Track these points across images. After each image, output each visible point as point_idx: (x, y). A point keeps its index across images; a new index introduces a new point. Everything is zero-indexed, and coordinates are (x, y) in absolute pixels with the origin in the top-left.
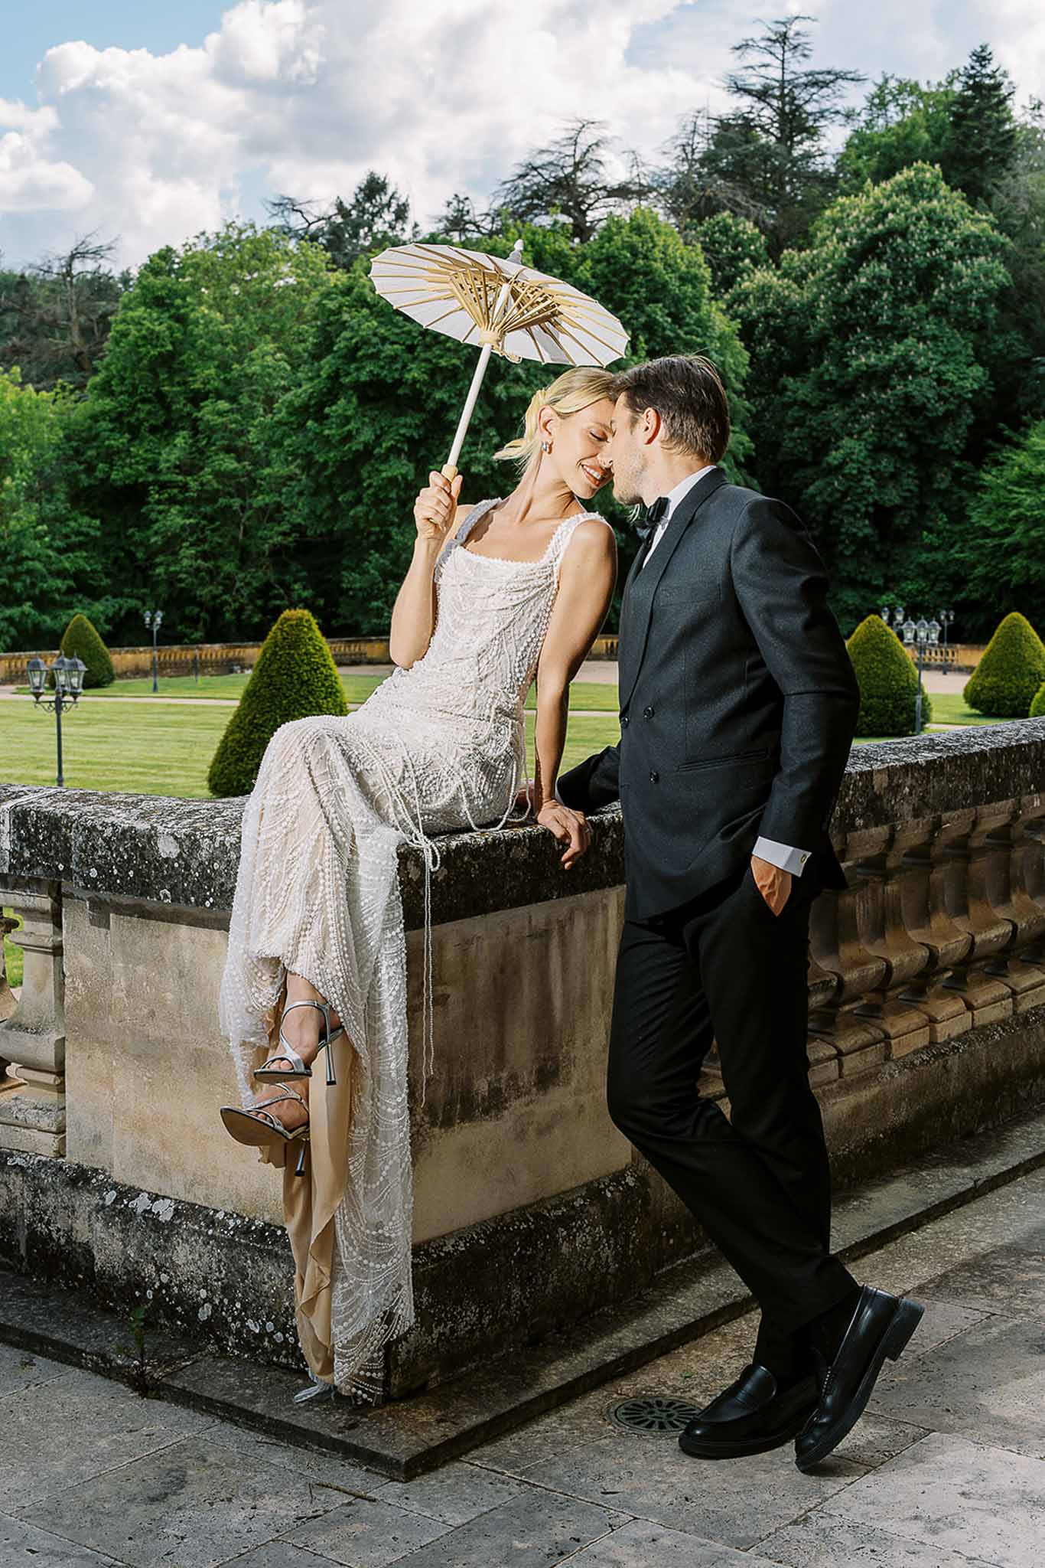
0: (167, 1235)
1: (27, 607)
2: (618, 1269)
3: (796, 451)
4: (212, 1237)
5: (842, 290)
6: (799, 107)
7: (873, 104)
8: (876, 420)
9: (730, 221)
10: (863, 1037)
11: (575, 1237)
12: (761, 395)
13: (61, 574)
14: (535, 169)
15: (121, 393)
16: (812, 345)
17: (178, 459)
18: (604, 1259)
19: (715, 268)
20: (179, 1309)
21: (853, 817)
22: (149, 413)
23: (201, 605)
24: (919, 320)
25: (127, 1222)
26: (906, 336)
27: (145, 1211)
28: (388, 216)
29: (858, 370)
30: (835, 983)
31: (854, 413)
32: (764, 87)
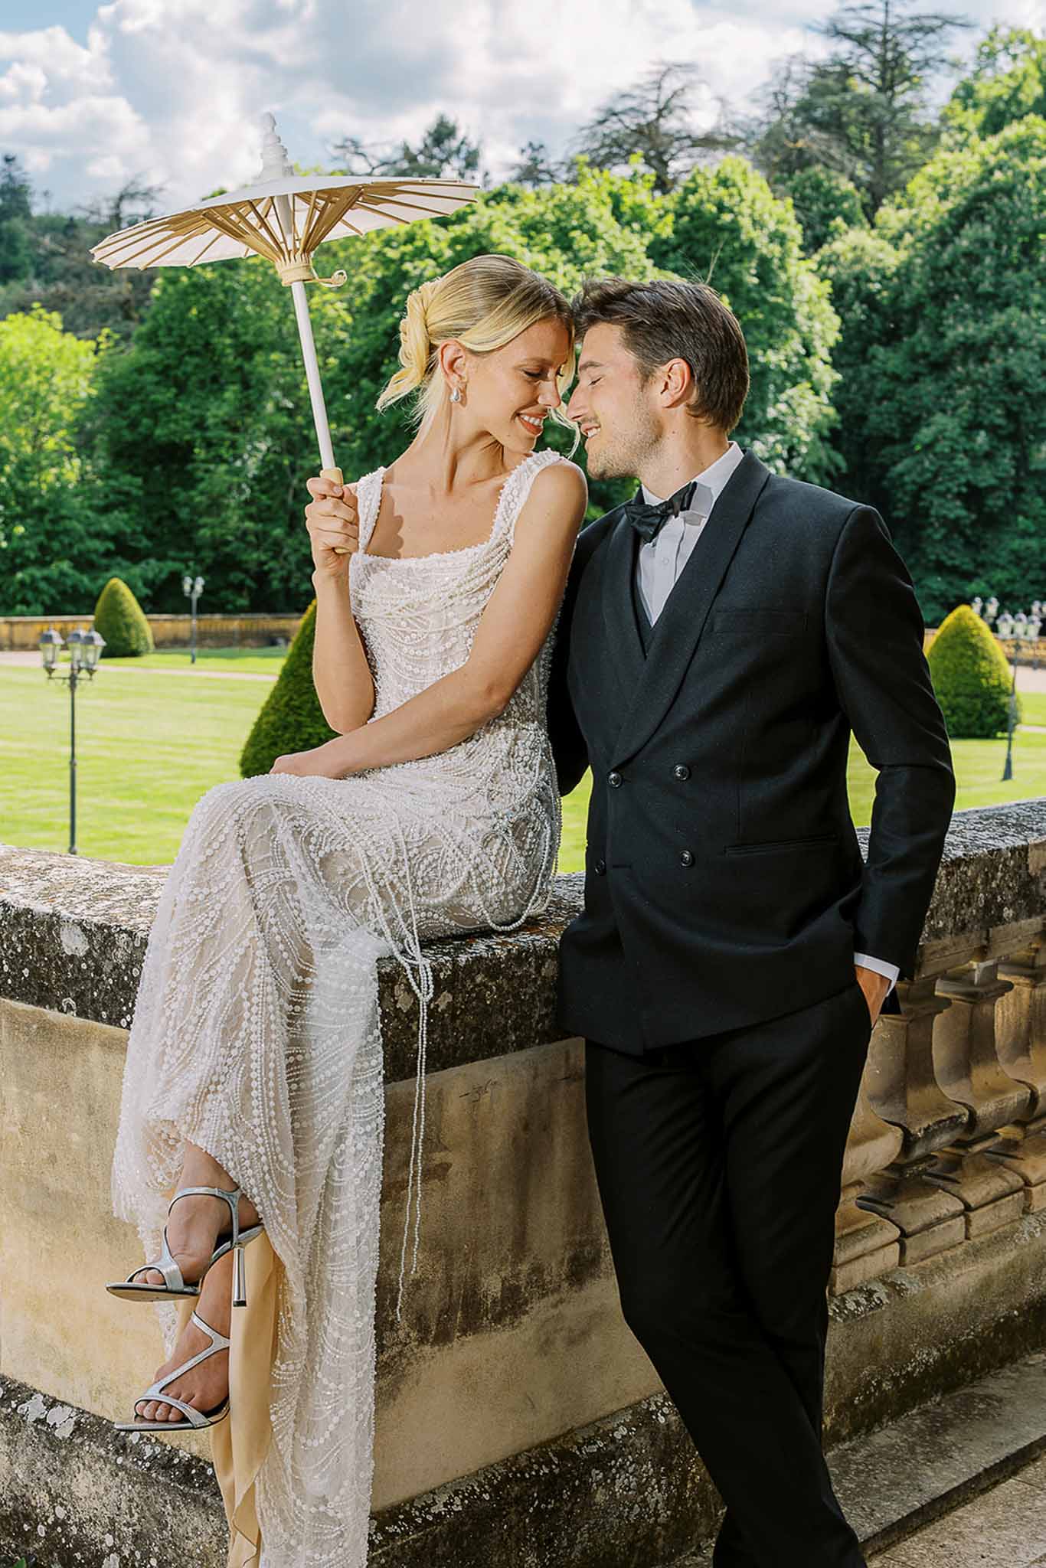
0: (65, 1458)
1: (65, 565)
2: (672, 1517)
3: (882, 427)
4: (122, 1467)
5: (940, 253)
6: (902, 54)
7: (981, 53)
8: (973, 395)
9: (822, 176)
10: (996, 1185)
11: (614, 1479)
12: (850, 365)
13: (99, 535)
14: (615, 114)
15: (169, 345)
16: (907, 312)
17: (226, 414)
18: (652, 1506)
19: (808, 226)
20: (78, 1555)
21: (1000, 907)
22: (197, 366)
23: (246, 572)
24: (1023, 288)
25: (14, 1432)
26: (1007, 305)
27: (38, 1421)
28: (457, 163)
29: (955, 340)
30: (965, 1119)
31: (949, 388)
32: (866, 30)
